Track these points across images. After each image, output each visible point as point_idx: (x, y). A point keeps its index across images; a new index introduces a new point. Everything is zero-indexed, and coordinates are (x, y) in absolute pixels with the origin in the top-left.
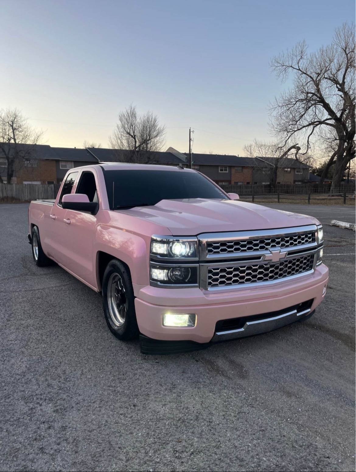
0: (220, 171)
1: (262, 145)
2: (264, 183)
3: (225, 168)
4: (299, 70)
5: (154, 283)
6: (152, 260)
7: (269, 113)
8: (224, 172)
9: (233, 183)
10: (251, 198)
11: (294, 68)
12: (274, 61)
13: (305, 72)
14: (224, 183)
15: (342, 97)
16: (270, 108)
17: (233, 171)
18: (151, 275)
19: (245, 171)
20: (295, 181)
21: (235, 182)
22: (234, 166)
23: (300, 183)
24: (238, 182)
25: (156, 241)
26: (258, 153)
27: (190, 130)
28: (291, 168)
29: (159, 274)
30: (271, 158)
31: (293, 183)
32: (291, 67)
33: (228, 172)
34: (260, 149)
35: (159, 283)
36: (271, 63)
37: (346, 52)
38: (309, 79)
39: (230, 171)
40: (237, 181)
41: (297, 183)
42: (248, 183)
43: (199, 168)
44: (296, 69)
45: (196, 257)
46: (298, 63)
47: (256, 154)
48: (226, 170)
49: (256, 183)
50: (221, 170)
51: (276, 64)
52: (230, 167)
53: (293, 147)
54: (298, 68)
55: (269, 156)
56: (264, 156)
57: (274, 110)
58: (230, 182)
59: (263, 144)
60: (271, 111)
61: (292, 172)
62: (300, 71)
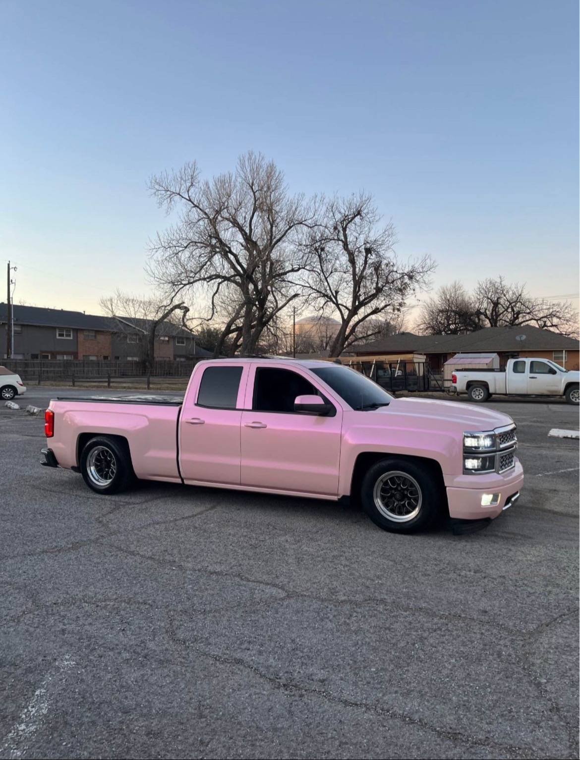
0: (58, 337)
1: (128, 300)
2: (129, 359)
3: (67, 331)
4: (190, 200)
5: (467, 471)
6: (465, 452)
7: (148, 255)
8: (65, 338)
9: (80, 357)
10: (105, 382)
11: (183, 197)
12: (153, 181)
13: (197, 205)
14: (65, 356)
15: (242, 246)
16: (150, 248)
17: (81, 337)
18: (464, 465)
19: (100, 338)
20: (175, 356)
21: (84, 356)
22: (82, 330)
23: (183, 360)
24: (89, 356)
25: (468, 437)
26: (123, 311)
27: (9, 265)
28: (169, 337)
29: (471, 463)
30: (143, 319)
31: (172, 358)
32: (179, 194)
33: (72, 338)
34: (125, 304)
35: (473, 471)
36: (149, 184)
37: (252, 189)
38: (203, 215)
39: (76, 337)
40: (87, 354)
41: (178, 359)
42: (106, 358)
43: (20, 329)
44: (185, 198)
45: (494, 447)
46: (188, 192)
47: (120, 313)
48: (69, 336)
49: (117, 358)
50: (61, 335)
51: (157, 187)
52: (76, 331)
53: (178, 306)
54: (188, 198)
55: (139, 316)
56: (133, 316)
57: (157, 252)
58: (75, 355)
59: (131, 298)
60: (151, 252)
61: (171, 343)
62: (190, 203)
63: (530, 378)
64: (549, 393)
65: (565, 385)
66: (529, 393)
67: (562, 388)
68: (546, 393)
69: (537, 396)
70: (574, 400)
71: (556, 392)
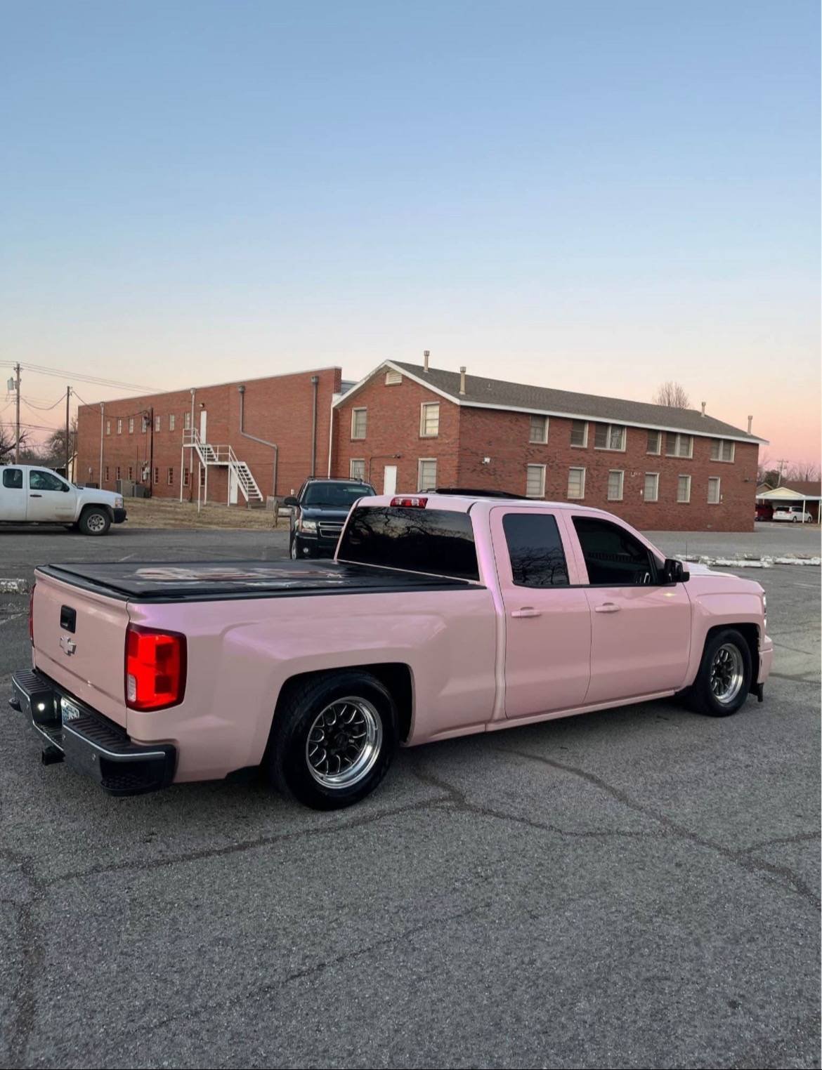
63: (31, 496)
64: (58, 520)
65: (82, 506)
66: (30, 518)
67: (77, 510)
68: (55, 519)
69: (41, 523)
70: (92, 528)
71: (68, 517)
